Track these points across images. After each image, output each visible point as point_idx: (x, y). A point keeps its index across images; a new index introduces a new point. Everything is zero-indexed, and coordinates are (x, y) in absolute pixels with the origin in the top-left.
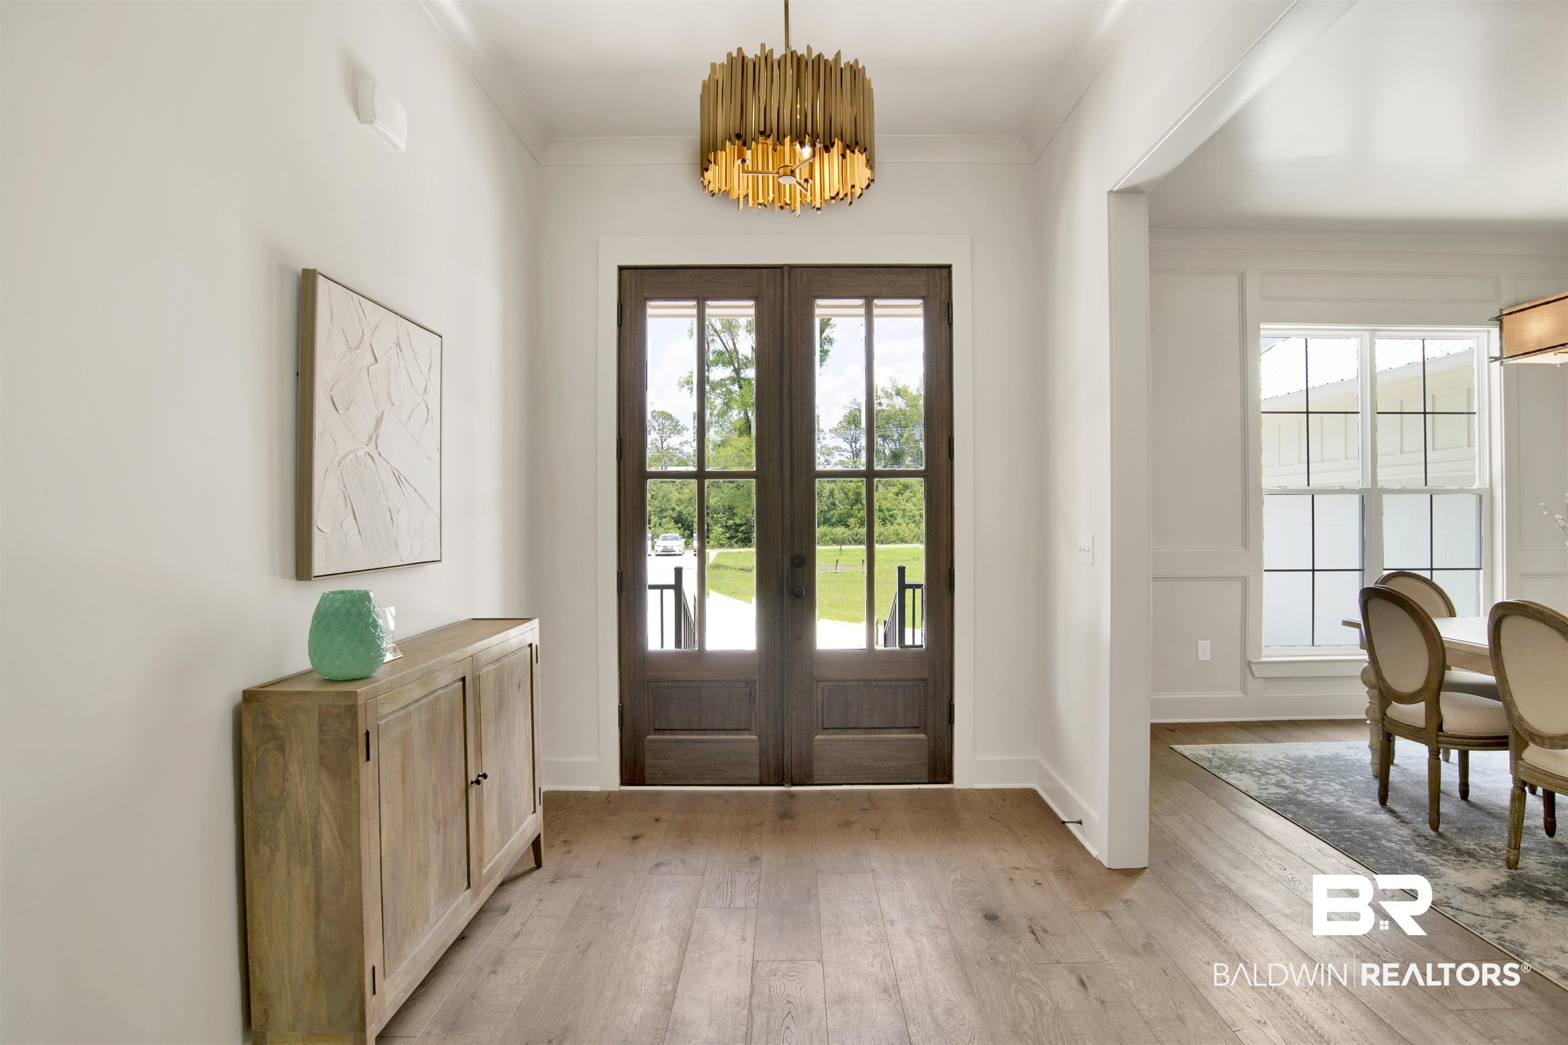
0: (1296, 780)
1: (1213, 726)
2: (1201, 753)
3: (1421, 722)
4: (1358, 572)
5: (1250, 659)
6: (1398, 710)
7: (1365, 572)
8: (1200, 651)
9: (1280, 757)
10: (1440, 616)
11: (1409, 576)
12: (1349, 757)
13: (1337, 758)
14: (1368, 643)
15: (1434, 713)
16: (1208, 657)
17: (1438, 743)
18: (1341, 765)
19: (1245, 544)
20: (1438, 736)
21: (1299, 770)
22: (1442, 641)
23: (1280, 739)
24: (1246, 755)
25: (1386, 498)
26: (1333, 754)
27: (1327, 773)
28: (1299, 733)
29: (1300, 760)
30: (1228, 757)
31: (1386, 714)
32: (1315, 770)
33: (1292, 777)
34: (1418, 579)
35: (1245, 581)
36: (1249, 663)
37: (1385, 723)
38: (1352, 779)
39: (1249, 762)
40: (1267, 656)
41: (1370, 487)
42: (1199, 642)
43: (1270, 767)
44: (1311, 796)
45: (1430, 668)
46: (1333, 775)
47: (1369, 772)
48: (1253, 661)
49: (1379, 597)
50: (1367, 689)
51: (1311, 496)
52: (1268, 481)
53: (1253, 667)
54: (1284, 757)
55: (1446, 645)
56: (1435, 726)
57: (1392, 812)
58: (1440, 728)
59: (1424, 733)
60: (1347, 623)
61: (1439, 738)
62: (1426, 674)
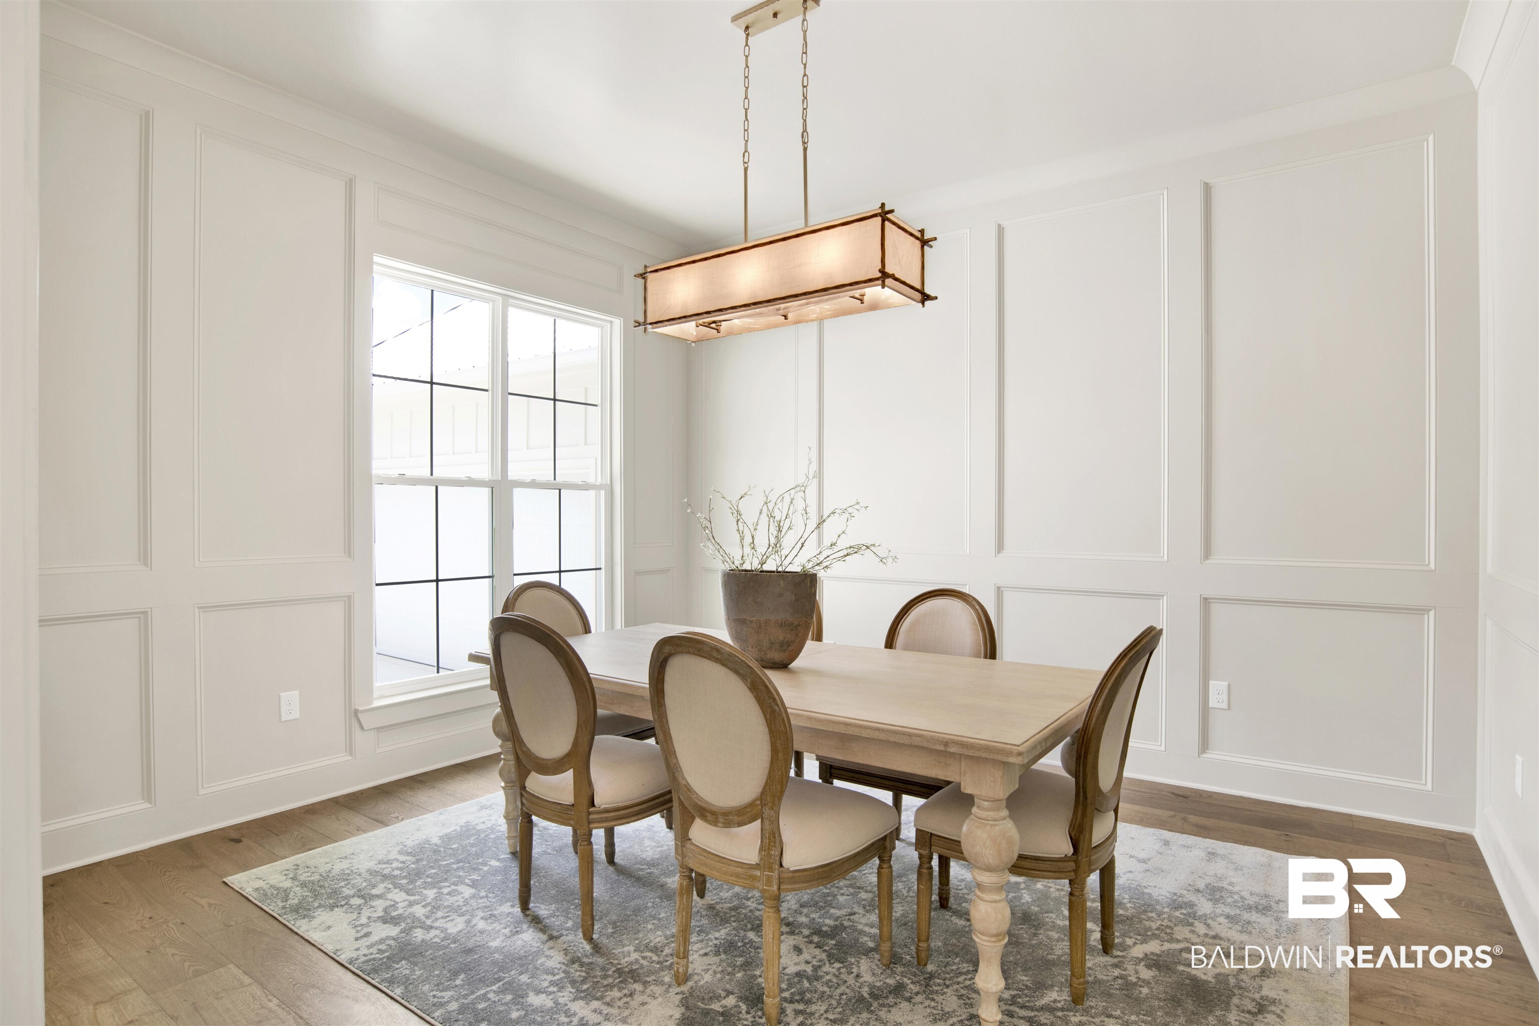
0: (412, 898)
1: (305, 813)
2: (273, 882)
3: (568, 798)
4: (487, 579)
5: (356, 707)
6: (538, 783)
7: (494, 579)
8: (284, 708)
9: (394, 855)
10: (575, 634)
11: (544, 587)
12: (481, 827)
13: (467, 831)
14: (499, 682)
15: (584, 784)
16: (296, 714)
17: (589, 823)
18: (472, 845)
19: (349, 551)
20: (589, 813)
21: (419, 874)
22: (589, 679)
23: (396, 815)
24: (344, 865)
25: (517, 493)
26: (462, 827)
27: (455, 866)
28: (423, 796)
29: (419, 852)
30: (316, 877)
31: (525, 787)
32: (439, 866)
33: (408, 892)
34: (552, 589)
35: (349, 600)
36: (356, 712)
37: (524, 801)
38: (485, 868)
39: (346, 877)
40: (382, 697)
41: (500, 479)
42: (281, 694)
43: (379, 878)
44: (431, 927)
45: (578, 726)
46: (462, 868)
47: (505, 848)
48: (361, 709)
49: (515, 631)
50: (500, 742)
51: (435, 487)
52: (380, 466)
53: (360, 715)
54: (400, 852)
55: (595, 684)
56: (585, 801)
57: (536, 921)
58: (592, 804)
59: (573, 813)
60: (474, 658)
61: (591, 817)
62: (574, 732)
